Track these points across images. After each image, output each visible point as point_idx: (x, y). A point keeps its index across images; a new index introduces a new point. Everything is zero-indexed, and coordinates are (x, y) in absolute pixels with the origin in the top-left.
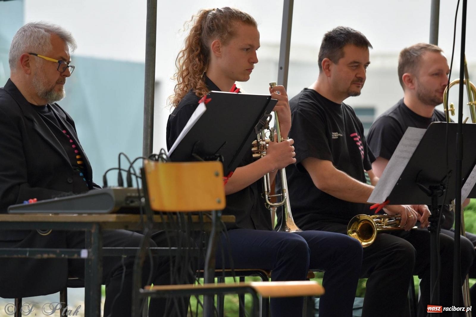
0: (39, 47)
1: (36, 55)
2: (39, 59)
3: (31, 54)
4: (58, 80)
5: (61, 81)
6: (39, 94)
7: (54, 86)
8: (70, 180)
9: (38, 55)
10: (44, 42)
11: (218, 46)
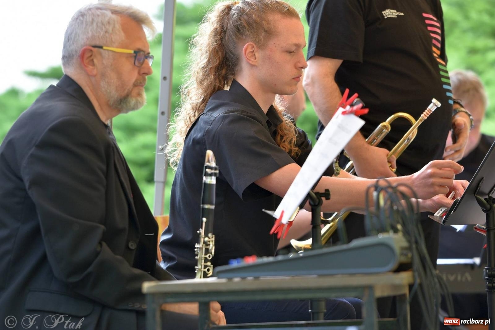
0: (106, 37)
1: (101, 47)
2: (107, 52)
3: (95, 47)
4: (136, 81)
5: (141, 83)
6: (111, 103)
7: (130, 90)
8: (132, 245)
9: (104, 48)
10: (112, 30)
11: (251, 51)
